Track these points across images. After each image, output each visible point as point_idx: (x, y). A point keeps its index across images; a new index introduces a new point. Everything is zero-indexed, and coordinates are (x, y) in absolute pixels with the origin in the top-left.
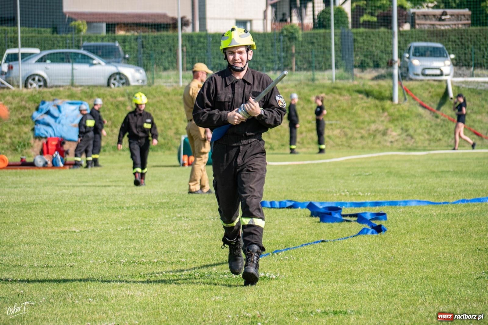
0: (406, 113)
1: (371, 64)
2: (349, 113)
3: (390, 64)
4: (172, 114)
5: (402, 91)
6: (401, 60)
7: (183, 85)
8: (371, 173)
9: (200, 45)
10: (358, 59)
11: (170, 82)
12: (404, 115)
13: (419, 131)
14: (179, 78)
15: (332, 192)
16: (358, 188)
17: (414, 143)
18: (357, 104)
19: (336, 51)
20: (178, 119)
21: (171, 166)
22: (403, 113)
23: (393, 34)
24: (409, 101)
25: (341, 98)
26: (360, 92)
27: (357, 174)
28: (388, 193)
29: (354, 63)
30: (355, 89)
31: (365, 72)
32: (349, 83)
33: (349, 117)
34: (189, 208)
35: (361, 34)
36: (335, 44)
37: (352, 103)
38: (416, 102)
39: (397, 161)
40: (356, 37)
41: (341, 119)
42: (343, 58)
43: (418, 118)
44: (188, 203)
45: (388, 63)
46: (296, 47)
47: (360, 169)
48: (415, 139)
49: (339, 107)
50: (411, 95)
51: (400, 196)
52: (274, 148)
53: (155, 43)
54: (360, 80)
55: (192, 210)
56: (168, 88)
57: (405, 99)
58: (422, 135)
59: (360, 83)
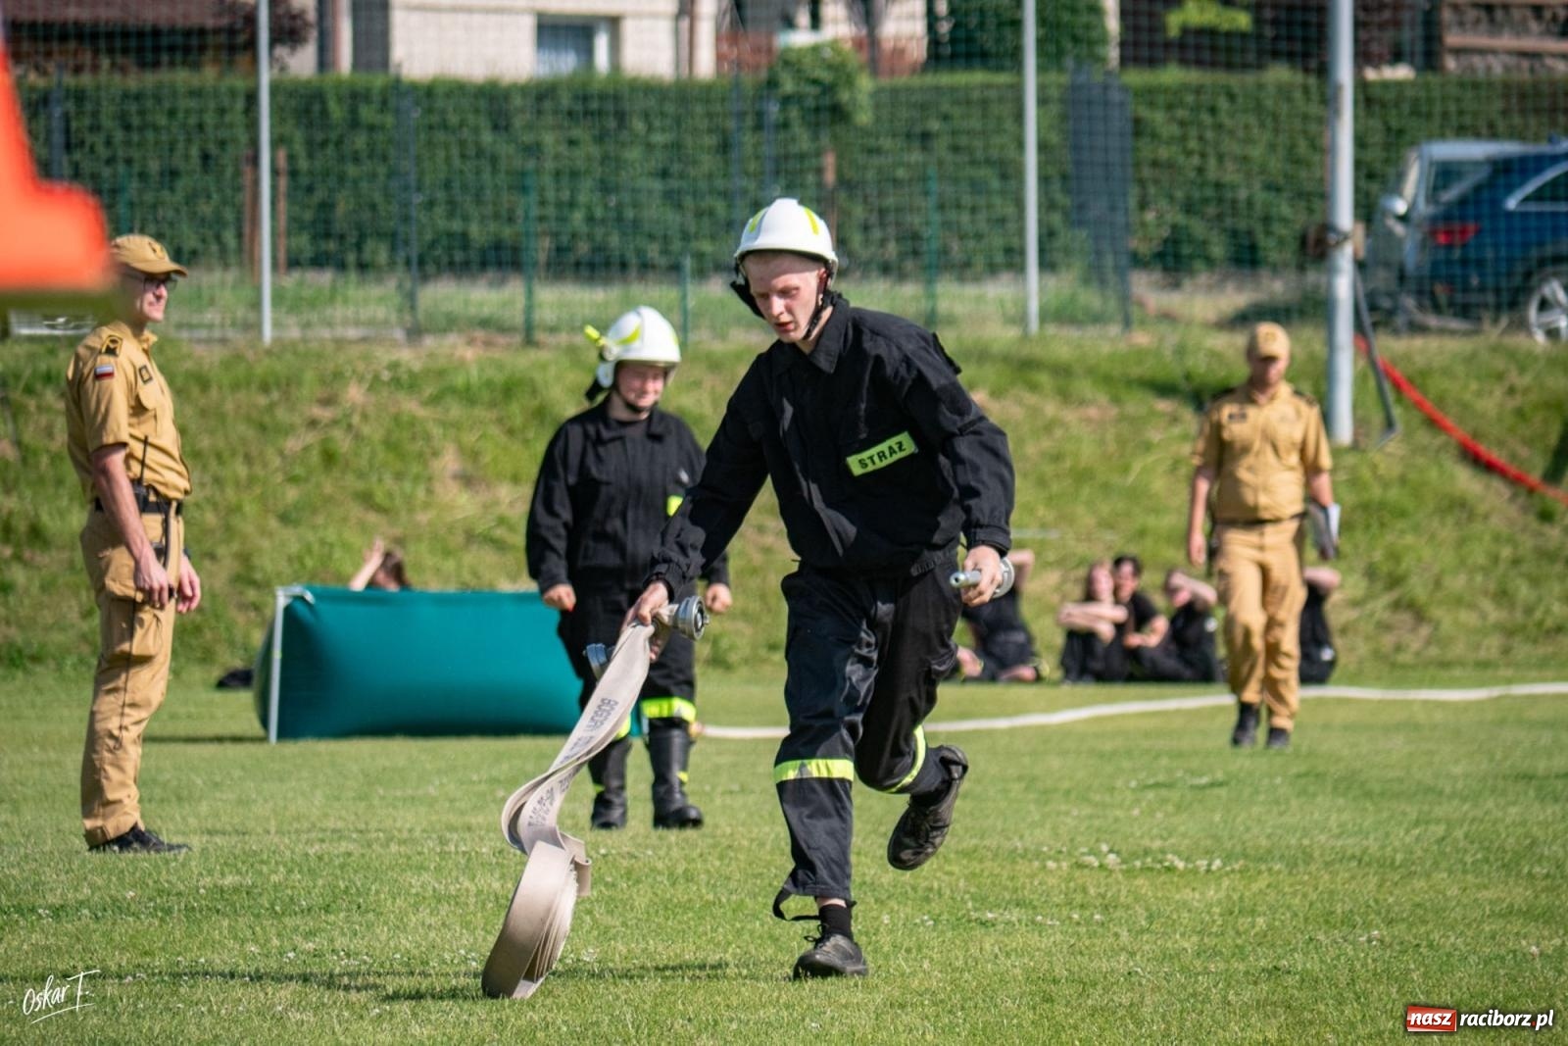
0: (1394, 494)
1: (1218, 250)
2: (1106, 488)
3: (1316, 247)
4: (218, 481)
5: (1372, 383)
6: (1369, 233)
7: (276, 340)
8: (1220, 776)
9: (360, 141)
10: (1157, 220)
11: (210, 326)
12: (1382, 505)
13: (1457, 583)
14: (256, 305)
15: (1038, 855)
16: (1162, 838)
17: (1428, 643)
18: (1147, 447)
19: (1044, 180)
20: (250, 508)
21: (219, 739)
22: (1376, 492)
23: (1328, 100)
24: (1408, 435)
25: (1070, 416)
26: (1164, 389)
27: (1151, 781)
28: (1308, 858)
29: (1135, 243)
30: (1136, 371)
31: (1187, 283)
32: (1104, 343)
33: (1105, 509)
34: (356, 917)
35: (1172, 100)
36: (1043, 147)
37: (1122, 442)
38: (1442, 439)
39: (1347, 728)
40: (1144, 112)
41: (1066, 519)
42: (1076, 217)
43: (1450, 520)
44: (346, 891)
45: (1303, 241)
46: (840, 157)
47: (1164, 761)
48: (1437, 626)
49: (1057, 458)
50: (1419, 405)
51: (1366, 875)
52: (733, 658)
53: (127, 128)
54: (1164, 328)
55: (370, 926)
56: (200, 350)
57: (1389, 424)
58: (1472, 606)
59: (1161, 340)
